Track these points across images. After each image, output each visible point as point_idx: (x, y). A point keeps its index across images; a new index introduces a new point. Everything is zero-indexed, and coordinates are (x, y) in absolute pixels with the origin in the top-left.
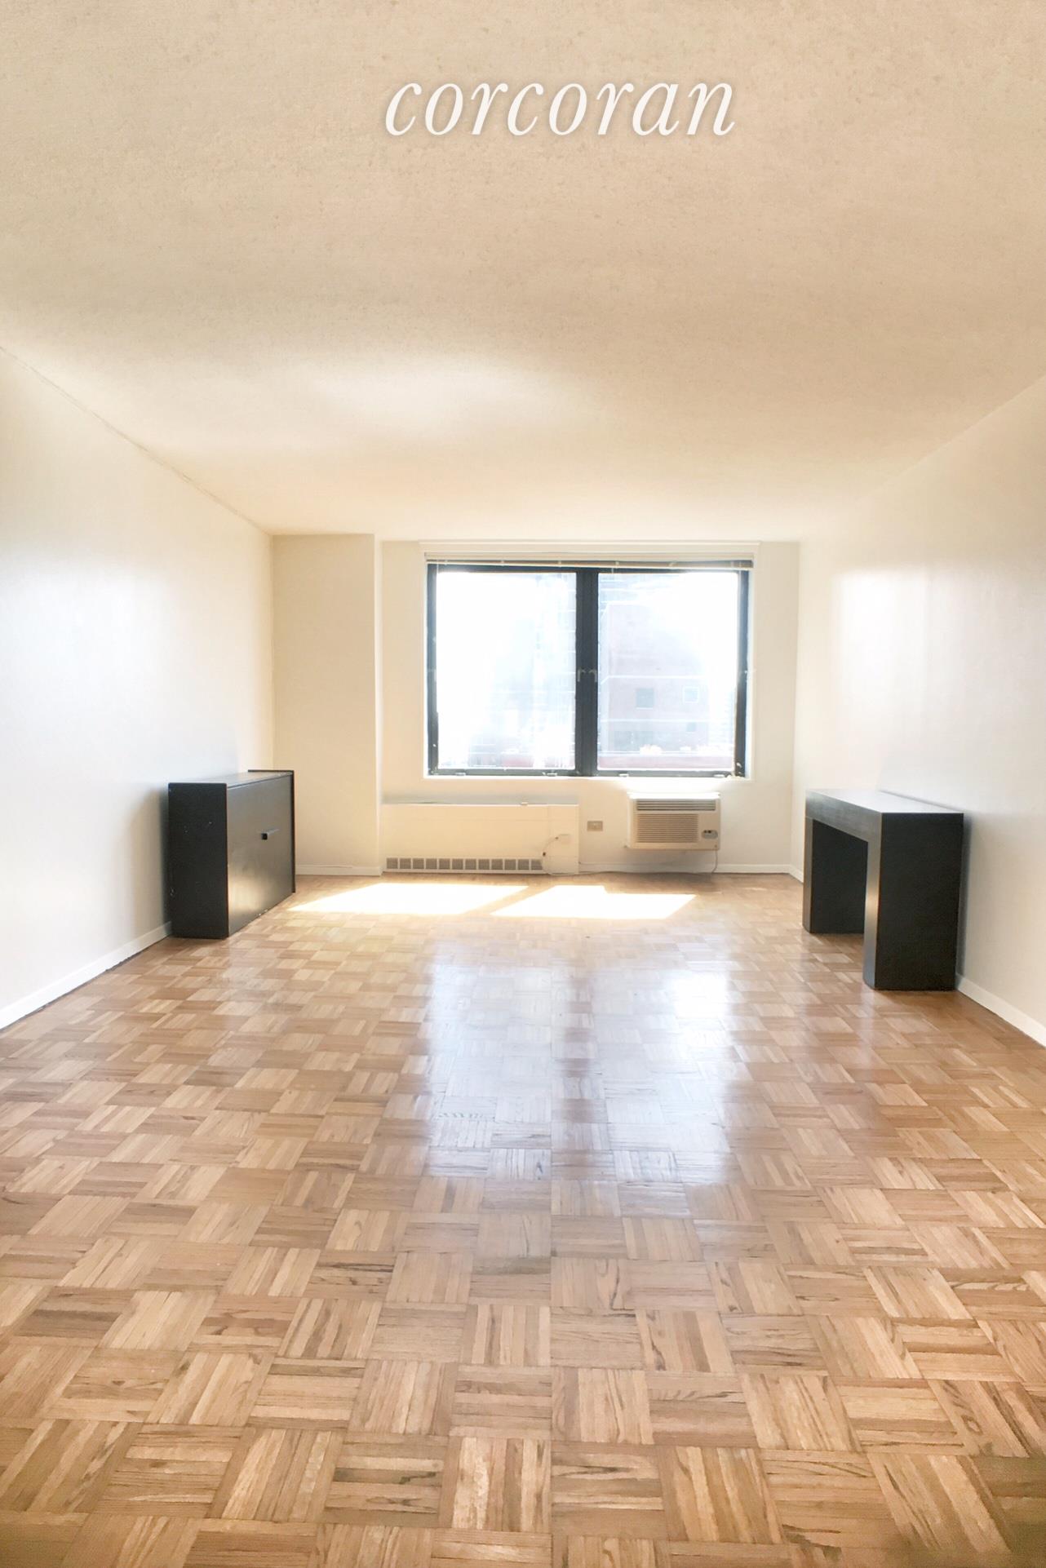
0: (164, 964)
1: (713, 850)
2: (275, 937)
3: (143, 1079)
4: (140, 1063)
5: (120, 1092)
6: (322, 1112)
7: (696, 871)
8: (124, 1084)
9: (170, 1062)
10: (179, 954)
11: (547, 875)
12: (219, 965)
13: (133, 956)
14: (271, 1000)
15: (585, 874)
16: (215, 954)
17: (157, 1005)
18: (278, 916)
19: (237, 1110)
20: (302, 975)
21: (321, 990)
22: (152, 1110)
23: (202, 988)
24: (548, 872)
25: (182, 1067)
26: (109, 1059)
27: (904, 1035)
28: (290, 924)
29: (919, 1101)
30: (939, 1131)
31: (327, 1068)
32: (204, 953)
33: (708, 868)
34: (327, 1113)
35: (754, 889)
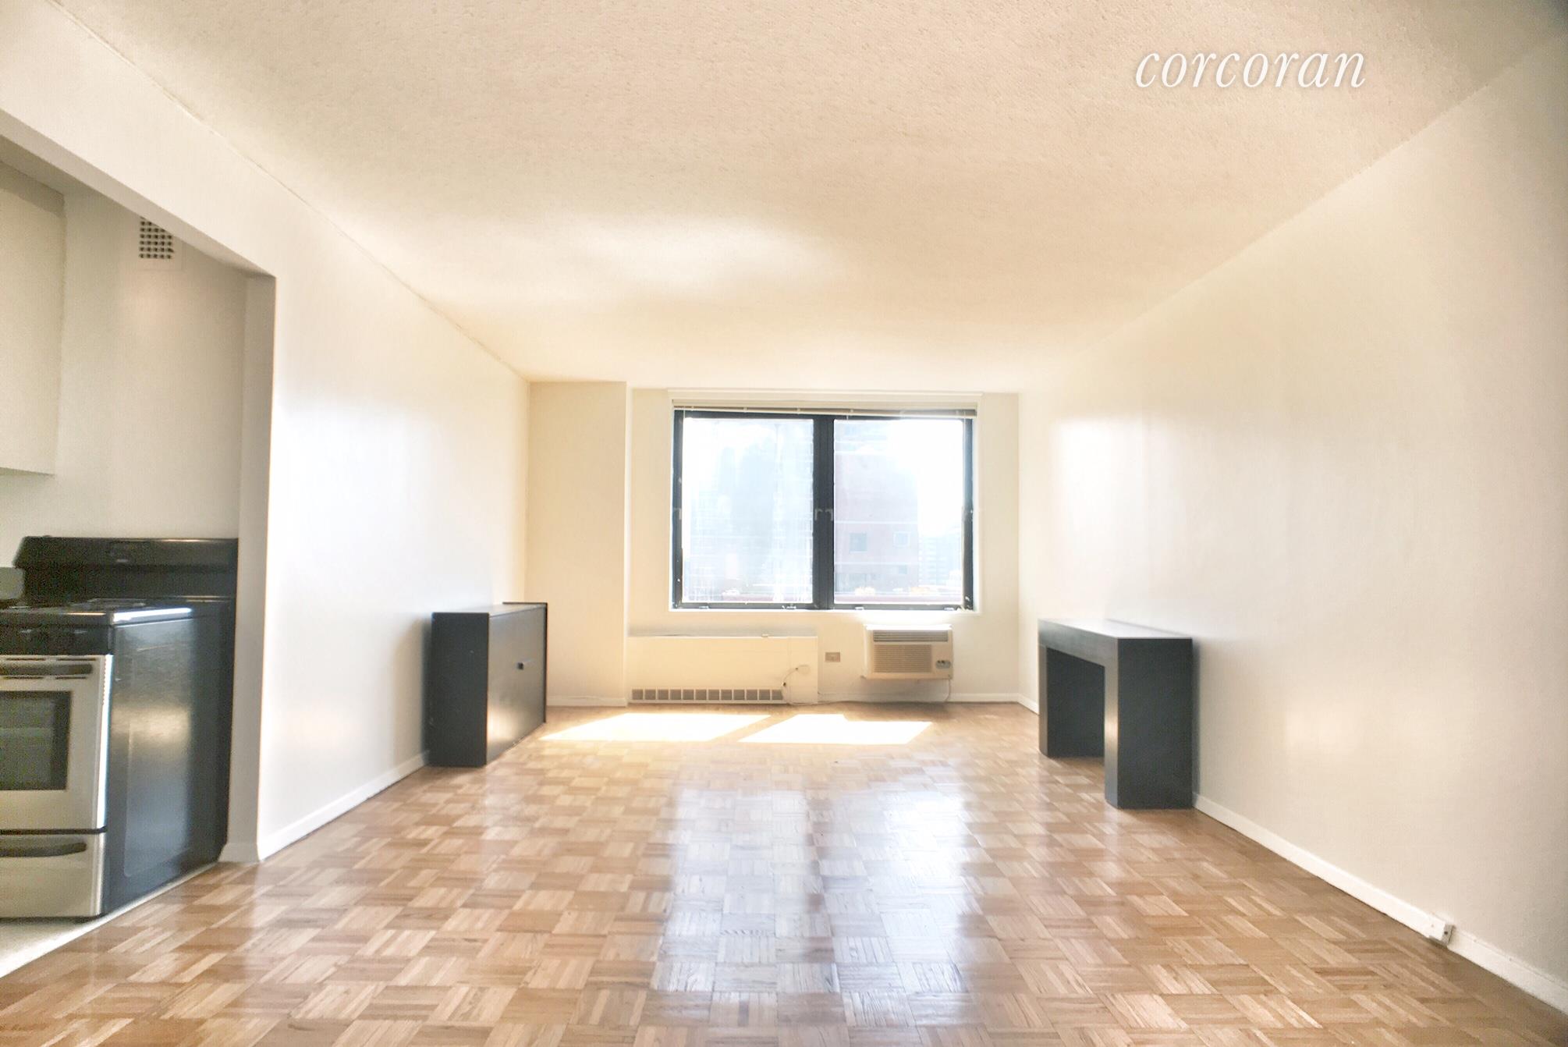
0: (425, 791)
1: (946, 679)
2: (532, 765)
3: (419, 903)
4: (413, 888)
5: (397, 917)
6: (605, 932)
7: (930, 699)
8: (400, 909)
9: (445, 886)
10: (439, 782)
11: (788, 705)
12: (480, 791)
13: (393, 785)
14: (537, 825)
15: (824, 704)
16: (474, 782)
17: (424, 831)
18: (532, 745)
19: (519, 932)
20: (566, 800)
21: (585, 814)
22: (432, 933)
23: (466, 814)
24: (788, 702)
25: (456, 891)
26: (383, 884)
27: (1153, 849)
28: (547, 752)
29: (1179, 911)
30: (1203, 939)
31: (602, 889)
32: (463, 780)
33: (941, 697)
34: (609, 933)
35: (987, 716)
